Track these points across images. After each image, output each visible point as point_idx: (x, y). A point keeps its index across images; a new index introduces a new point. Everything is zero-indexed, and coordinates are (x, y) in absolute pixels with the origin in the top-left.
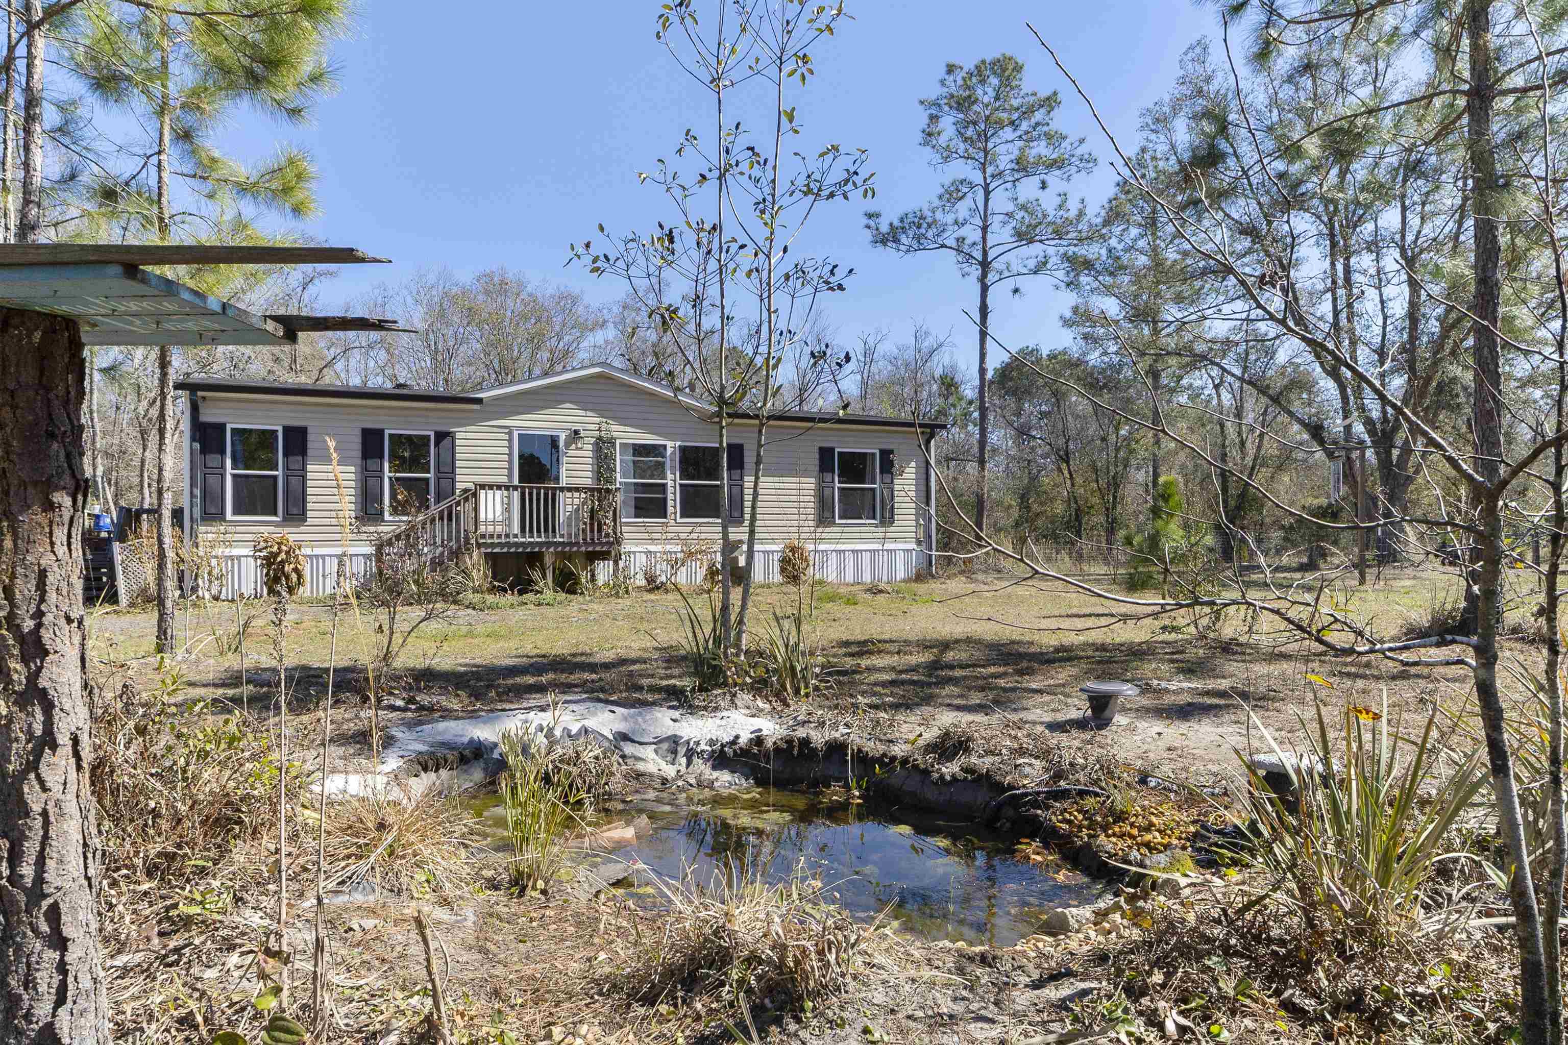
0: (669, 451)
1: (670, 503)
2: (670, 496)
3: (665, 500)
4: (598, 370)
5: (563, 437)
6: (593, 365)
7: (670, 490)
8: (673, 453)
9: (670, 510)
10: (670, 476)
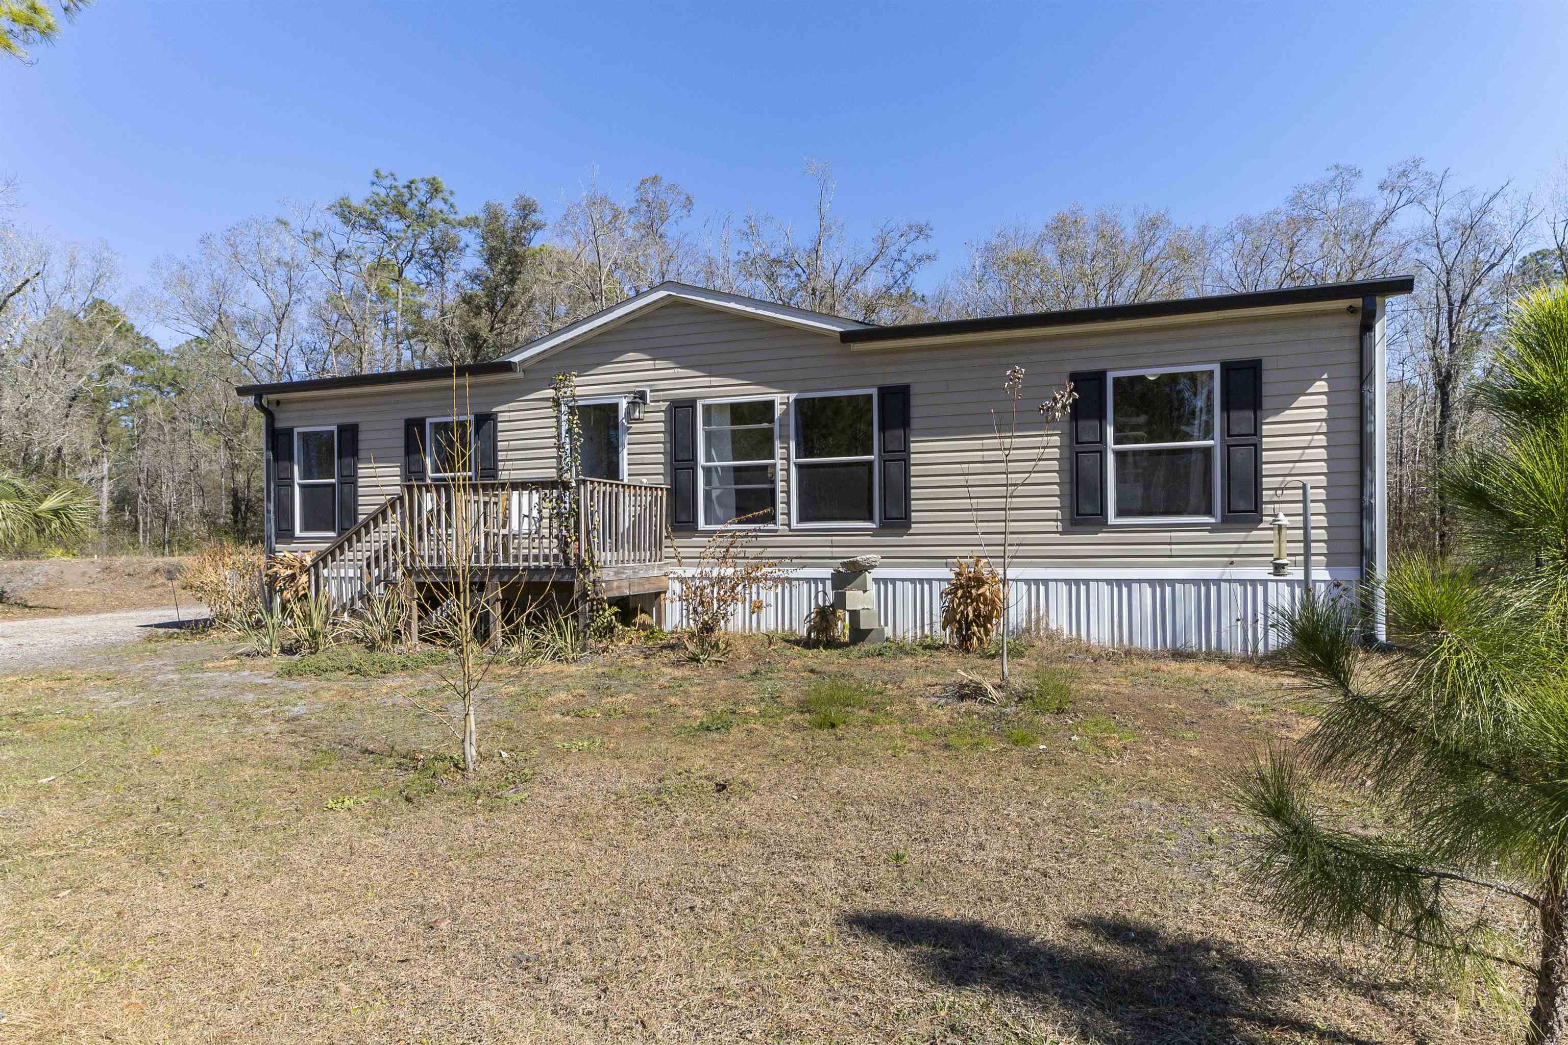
0: (778, 410)
1: (780, 497)
2: (780, 485)
3: (773, 491)
4: (662, 294)
5: (623, 404)
6: (653, 289)
7: (780, 475)
8: (786, 413)
9: (780, 507)
10: (779, 452)
